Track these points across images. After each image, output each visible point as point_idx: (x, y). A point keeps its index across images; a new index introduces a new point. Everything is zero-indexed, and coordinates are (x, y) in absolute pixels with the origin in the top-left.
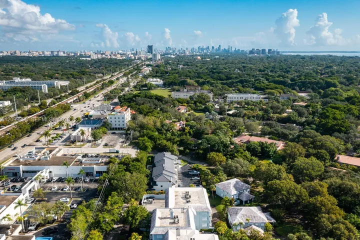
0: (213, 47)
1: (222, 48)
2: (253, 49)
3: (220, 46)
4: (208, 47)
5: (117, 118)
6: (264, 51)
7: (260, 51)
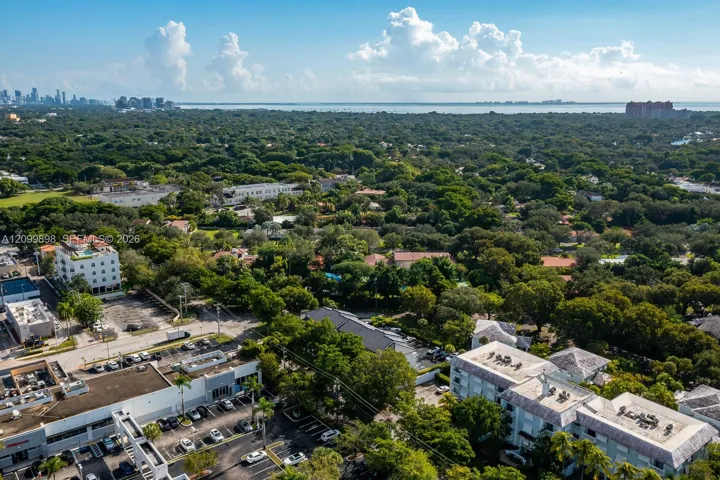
0: (18, 93)
1: (41, 94)
2: (123, 98)
3: (34, 90)
4: (5, 92)
5: (98, 264)
6: (147, 101)
7: (139, 101)
